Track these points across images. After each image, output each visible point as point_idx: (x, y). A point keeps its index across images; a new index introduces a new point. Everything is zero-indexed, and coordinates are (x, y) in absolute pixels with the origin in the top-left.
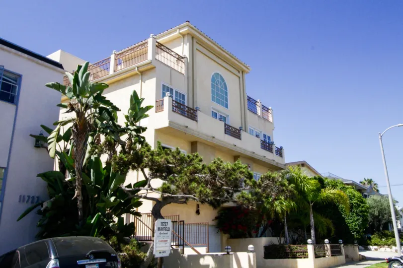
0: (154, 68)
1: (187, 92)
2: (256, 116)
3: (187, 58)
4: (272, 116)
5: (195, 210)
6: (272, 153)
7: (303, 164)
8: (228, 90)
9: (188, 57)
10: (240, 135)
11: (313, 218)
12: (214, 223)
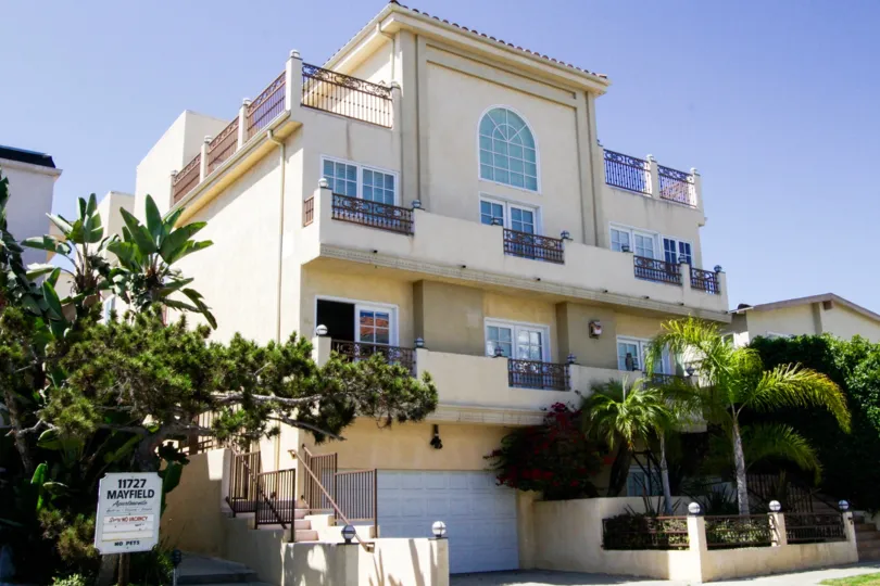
0: (300, 127)
1: (398, 167)
2: (637, 199)
3: (399, 88)
4: (698, 192)
5: (429, 437)
6: (680, 284)
7: (828, 303)
8: (536, 144)
9: (401, 85)
10: (562, 251)
11: (740, 447)
12: (487, 464)
